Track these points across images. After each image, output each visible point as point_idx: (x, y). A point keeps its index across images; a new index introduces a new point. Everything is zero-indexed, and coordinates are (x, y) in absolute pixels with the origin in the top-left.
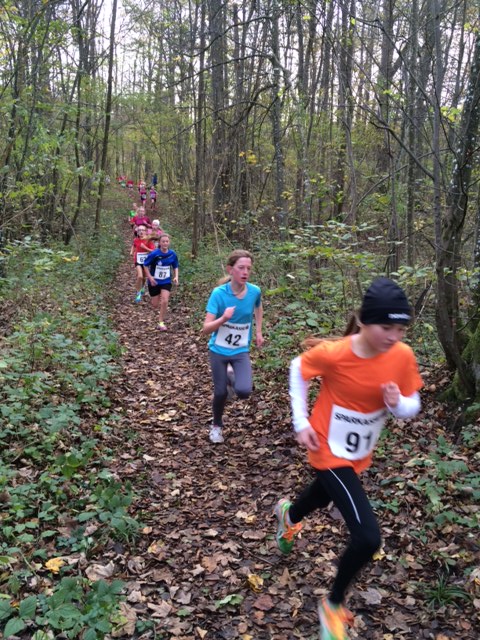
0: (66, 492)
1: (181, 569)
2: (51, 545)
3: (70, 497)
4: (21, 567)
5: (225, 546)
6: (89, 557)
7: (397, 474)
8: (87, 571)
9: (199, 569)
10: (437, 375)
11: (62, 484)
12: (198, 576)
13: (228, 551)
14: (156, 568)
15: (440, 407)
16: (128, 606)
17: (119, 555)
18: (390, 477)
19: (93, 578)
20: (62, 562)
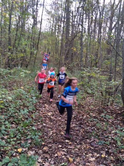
0: (24, 131)
1: (52, 155)
2: (19, 145)
3: (24, 133)
4: (11, 150)
5: (63, 150)
6: (28, 149)
7: (109, 135)
8: (28, 153)
9: (56, 155)
10: (121, 109)
11: (22, 129)
12: (56, 157)
13: (64, 151)
14: (45, 154)
15: (121, 118)
16: (38, 163)
17: (36, 149)
18: (107, 135)
19: (29, 155)
20: (22, 150)
